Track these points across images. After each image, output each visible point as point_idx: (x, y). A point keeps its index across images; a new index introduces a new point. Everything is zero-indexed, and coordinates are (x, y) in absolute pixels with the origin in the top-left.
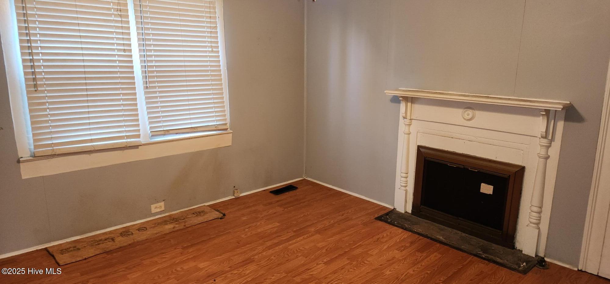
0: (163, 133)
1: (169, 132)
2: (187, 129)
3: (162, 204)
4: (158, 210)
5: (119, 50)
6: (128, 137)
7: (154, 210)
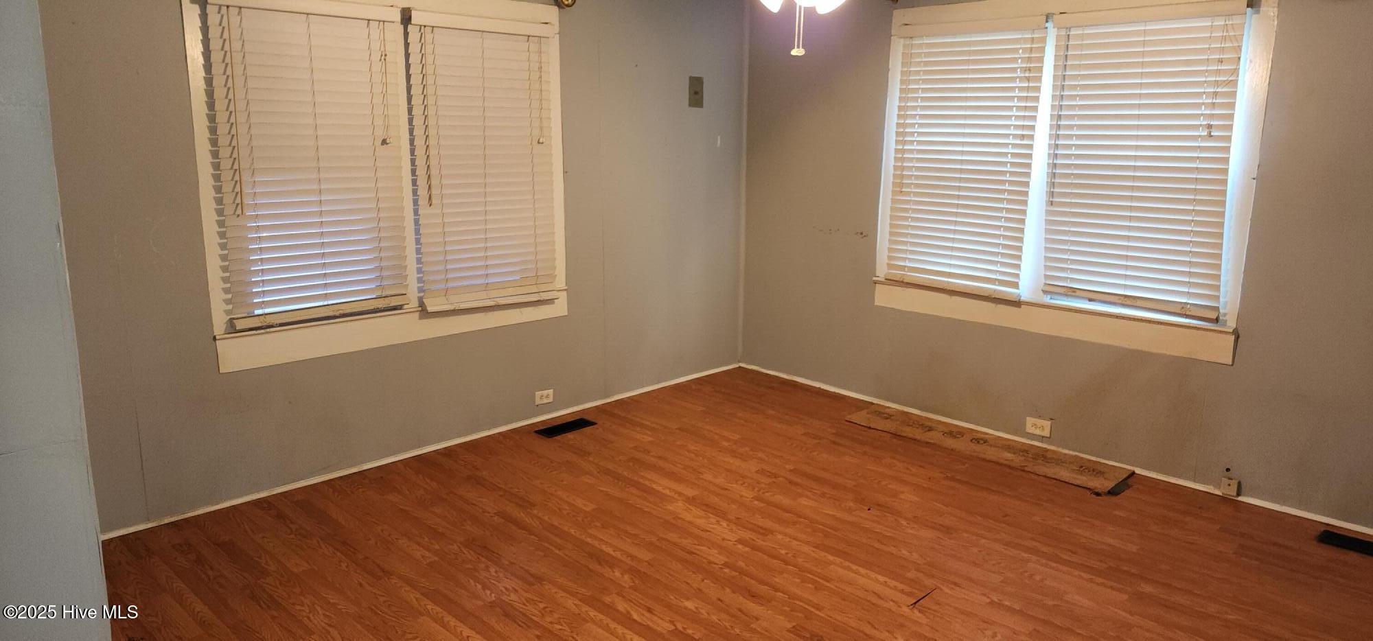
0: (1062, 291)
1: (1074, 292)
2: (1113, 297)
3: (1047, 424)
4: (1038, 432)
5: (1015, 136)
6: (1002, 283)
7: (1030, 429)
